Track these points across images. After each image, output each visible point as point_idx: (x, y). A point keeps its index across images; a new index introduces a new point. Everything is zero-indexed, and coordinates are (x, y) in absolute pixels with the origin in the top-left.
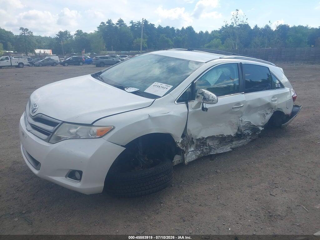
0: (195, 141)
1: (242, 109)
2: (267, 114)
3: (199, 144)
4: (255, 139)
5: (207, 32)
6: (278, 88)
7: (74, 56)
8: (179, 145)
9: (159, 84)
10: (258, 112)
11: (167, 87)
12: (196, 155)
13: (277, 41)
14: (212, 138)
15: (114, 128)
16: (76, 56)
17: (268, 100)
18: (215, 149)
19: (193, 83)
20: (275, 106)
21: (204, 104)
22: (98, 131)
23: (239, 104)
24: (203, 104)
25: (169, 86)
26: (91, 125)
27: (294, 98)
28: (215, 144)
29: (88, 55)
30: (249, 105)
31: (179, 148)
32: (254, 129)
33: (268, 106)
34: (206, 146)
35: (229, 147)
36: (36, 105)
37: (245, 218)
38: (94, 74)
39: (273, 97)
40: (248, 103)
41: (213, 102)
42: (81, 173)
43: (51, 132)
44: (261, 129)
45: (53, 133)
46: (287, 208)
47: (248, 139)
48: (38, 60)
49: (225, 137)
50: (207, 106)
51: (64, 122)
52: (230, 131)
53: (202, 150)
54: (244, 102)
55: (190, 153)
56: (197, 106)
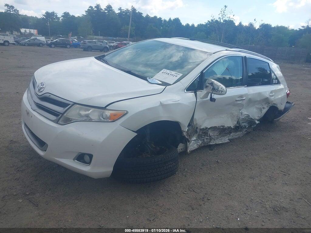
0: (198, 130)
1: (244, 102)
2: (264, 108)
3: (201, 133)
4: (250, 132)
5: (193, 25)
6: (275, 84)
7: (61, 39)
8: (185, 134)
9: (168, 71)
10: (256, 106)
11: (176, 75)
12: (197, 144)
13: (261, 39)
14: (214, 128)
15: (127, 113)
16: (63, 39)
17: (267, 95)
18: (214, 140)
19: (202, 72)
20: (272, 101)
21: (213, 95)
22: (111, 115)
23: (241, 96)
24: (211, 95)
25: (179, 74)
26: (105, 108)
27: (288, 95)
28: (215, 135)
29: (75, 38)
30: (250, 99)
31: (184, 137)
32: (251, 122)
33: (266, 100)
34: (207, 136)
35: (227, 139)
36: (43, 84)
37: (251, 209)
38: (97, 57)
39: (272, 92)
40: (250, 97)
41: (222, 93)
42: (91, 156)
43: (61, 113)
44: (257, 122)
45: (63, 114)
46: (290, 200)
47: (244, 132)
48: (24, 39)
49: (226, 129)
50: (215, 96)
51: (75, 103)
52: (230, 123)
53: (203, 140)
54: (246, 95)
55: (192, 142)
56: (206, 96)
